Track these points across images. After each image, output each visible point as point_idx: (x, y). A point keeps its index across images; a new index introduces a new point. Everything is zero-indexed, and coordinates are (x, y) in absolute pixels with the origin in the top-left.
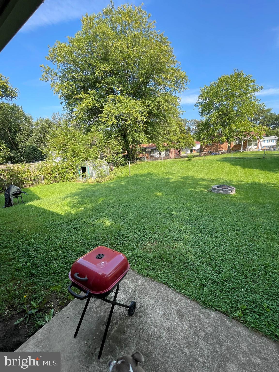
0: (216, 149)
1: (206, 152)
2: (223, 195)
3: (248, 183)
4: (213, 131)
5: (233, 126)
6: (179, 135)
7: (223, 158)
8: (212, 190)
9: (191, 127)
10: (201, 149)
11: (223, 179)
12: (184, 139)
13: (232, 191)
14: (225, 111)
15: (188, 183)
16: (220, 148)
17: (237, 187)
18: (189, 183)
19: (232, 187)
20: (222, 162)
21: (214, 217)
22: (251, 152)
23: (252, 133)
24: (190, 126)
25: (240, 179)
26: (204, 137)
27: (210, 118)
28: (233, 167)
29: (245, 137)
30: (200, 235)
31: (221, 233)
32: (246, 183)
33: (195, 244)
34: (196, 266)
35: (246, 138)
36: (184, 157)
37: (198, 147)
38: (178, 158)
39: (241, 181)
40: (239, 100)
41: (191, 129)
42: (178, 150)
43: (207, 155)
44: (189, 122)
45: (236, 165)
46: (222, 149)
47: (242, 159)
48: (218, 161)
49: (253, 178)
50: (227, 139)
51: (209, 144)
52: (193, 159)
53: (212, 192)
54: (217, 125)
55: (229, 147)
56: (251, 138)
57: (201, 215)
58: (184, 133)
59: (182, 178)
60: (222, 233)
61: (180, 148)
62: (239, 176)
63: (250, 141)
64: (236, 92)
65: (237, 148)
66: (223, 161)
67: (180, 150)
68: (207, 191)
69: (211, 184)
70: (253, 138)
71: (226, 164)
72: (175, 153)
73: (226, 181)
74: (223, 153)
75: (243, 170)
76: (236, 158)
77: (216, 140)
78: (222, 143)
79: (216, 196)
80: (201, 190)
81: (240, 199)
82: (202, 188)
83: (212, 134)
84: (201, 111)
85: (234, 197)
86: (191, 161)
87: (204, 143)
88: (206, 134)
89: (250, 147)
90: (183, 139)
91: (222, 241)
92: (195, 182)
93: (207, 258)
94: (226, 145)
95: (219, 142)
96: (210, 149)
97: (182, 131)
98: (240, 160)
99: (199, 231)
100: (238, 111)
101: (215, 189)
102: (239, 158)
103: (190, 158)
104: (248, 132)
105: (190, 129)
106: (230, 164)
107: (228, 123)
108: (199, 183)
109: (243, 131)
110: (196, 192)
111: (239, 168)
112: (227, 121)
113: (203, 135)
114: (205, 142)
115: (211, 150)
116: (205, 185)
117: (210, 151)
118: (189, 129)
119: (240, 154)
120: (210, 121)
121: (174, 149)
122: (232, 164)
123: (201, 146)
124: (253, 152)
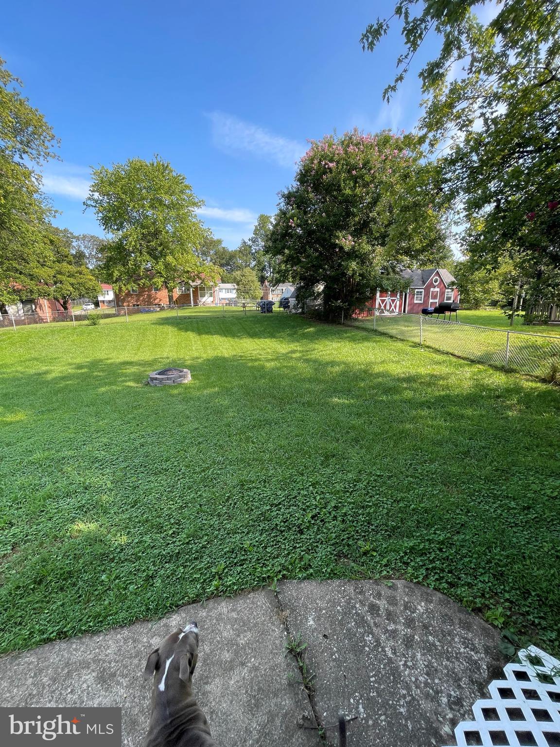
0: (147, 301)
1: (129, 306)
2: (170, 387)
3: (208, 360)
4: (135, 265)
5: (170, 258)
6: (57, 266)
7: (162, 319)
8: (150, 382)
9: (86, 252)
10: (118, 301)
11: (168, 358)
12: (71, 275)
13: (184, 377)
14: (152, 230)
15: (97, 376)
16: (155, 300)
17: (192, 368)
18: (100, 376)
19: (185, 370)
20: (161, 327)
21: (158, 434)
22: (206, 308)
23: (203, 276)
24: (82, 248)
25: (196, 354)
26: (120, 276)
27: (125, 237)
28: (183, 333)
29: (193, 281)
30: (133, 479)
31: (173, 460)
32: (205, 360)
33: (126, 503)
34: (132, 548)
35: (195, 284)
36: (78, 318)
37: (110, 296)
38: (64, 321)
39: (197, 358)
40: (173, 213)
41: (87, 255)
42: (58, 301)
43: (131, 313)
44: (78, 238)
45: (187, 330)
46: (160, 301)
47: (195, 320)
48: (153, 324)
49: (214, 349)
50: (165, 282)
51: (133, 290)
52: (102, 321)
53: (151, 386)
54: (141, 253)
55: (171, 298)
56: (202, 283)
57: (133, 436)
58: (70, 263)
59: (80, 367)
60: (176, 458)
61: (65, 297)
62: (194, 348)
63: (202, 289)
64: (167, 199)
65: (183, 301)
66: (162, 324)
67: (65, 303)
68: (140, 385)
69: (145, 371)
70: (205, 284)
71: (170, 330)
72: (53, 308)
73: (174, 361)
74: (162, 309)
75: (198, 337)
76: (185, 318)
77: (144, 284)
78: (157, 289)
79: (159, 391)
80: (128, 386)
81: (199, 389)
82: (130, 381)
83: (134, 271)
84: (103, 219)
85: (190, 388)
86: (97, 326)
87: (120, 289)
88: (122, 269)
89: (204, 299)
90: (68, 277)
91: (177, 474)
92: (113, 372)
93: (152, 519)
94: (163, 294)
95: (152, 288)
96: (137, 301)
97: (61, 258)
98: (192, 321)
99: (132, 472)
100: (174, 233)
101: (156, 379)
102: (189, 317)
103: (93, 320)
104: (196, 272)
105: (85, 256)
106: (176, 329)
107: (161, 252)
108: (122, 372)
109: (189, 271)
110: (118, 393)
111: (191, 335)
112: (160, 249)
113: (116, 271)
114: (123, 286)
115: (139, 303)
116: (134, 374)
117: (138, 305)
118: (80, 256)
119: (190, 310)
120: (126, 245)
121: (48, 300)
122: (180, 329)
123: (117, 296)
124: (209, 307)
